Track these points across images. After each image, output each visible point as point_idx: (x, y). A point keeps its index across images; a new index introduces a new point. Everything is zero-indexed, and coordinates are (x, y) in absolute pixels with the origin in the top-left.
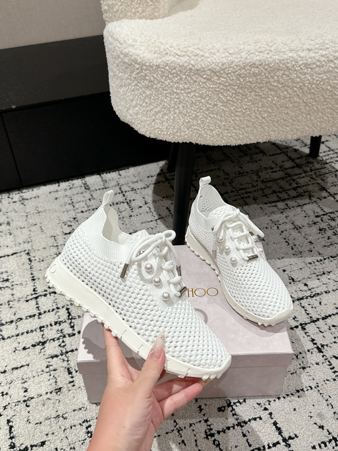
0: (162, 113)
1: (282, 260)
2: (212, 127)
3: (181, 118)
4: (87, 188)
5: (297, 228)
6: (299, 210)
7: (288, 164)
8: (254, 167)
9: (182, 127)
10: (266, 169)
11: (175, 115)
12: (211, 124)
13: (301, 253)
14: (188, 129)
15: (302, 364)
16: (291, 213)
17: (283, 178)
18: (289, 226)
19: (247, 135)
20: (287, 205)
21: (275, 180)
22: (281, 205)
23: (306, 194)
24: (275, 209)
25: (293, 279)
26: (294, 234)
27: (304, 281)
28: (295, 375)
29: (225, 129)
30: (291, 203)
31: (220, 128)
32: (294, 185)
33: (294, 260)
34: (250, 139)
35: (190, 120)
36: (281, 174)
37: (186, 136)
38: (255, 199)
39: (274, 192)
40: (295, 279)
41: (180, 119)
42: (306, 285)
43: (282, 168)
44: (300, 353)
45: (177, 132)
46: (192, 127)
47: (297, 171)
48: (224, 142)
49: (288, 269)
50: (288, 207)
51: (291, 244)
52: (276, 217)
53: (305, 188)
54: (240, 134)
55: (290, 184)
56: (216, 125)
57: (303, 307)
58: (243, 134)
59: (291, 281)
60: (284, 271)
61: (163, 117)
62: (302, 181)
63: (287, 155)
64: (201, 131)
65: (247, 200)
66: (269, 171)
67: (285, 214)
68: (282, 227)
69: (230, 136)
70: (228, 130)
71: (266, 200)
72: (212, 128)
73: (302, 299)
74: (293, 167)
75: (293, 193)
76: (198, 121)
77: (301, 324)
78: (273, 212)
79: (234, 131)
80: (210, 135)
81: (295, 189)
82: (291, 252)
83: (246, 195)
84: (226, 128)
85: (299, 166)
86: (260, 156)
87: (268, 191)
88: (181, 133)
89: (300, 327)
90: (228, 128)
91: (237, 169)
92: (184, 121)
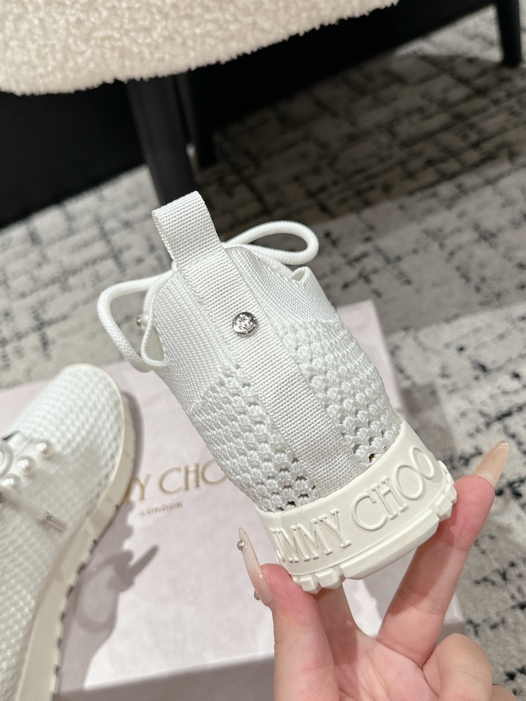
0: (11, 17)
1: (455, 324)
2: (144, 19)
3: (58, 17)
4: (34, 239)
5: (487, 237)
6: (488, 192)
7: (459, 93)
8: (382, 115)
9: (71, 41)
10: (408, 114)
11: (42, 14)
12: (138, 10)
13: (499, 296)
14: (87, 41)
15: (518, 596)
16: (470, 204)
17: (446, 128)
18: (468, 236)
19: (249, 20)
20: (459, 186)
21: (430, 136)
22: (446, 189)
23: (504, 152)
24: (432, 202)
25: (483, 368)
26: (482, 252)
27: (512, 368)
28: (501, 629)
29: (180, 18)
30: (469, 180)
31: (166, 16)
32: (474, 137)
33: (483, 318)
34: (263, 30)
35: (82, 16)
36: (442, 119)
37: (92, 65)
38: (387, 189)
39: (430, 163)
40: (489, 365)
41: (55, 21)
42: (516, 376)
43: (445, 105)
44: (513, 565)
45: (66, 59)
46: (95, 34)
47: (479, 103)
48: (192, 54)
49: (470, 343)
50: (463, 191)
51: (475, 280)
52: (434, 221)
53: (498, 140)
54: (227, 21)
55: (465, 137)
56: (152, 14)
57: (513, 436)
58: (236, 20)
59: (479, 372)
60: (461, 349)
61: (17, 29)
62: (491, 124)
63: (452, 75)
64: (120, 39)
65: (371, 195)
66: (416, 117)
67: (456, 210)
68: (451, 243)
69: (202, 35)
70: (189, 17)
71: (411, 184)
72: (147, 23)
73: (508, 414)
74: (468, 99)
75: (473, 156)
76: (100, 13)
77: (511, 485)
78: (430, 211)
79: (207, 16)
80: (149, 45)
81: (476, 145)
82: (476, 298)
83: (365, 185)
84: (182, 13)
85: (480, 92)
86: (395, 89)
87: (416, 164)
88: (74, 59)
89: (508, 491)
90: (188, 11)
91: (346, 128)
92: (67, 22)
